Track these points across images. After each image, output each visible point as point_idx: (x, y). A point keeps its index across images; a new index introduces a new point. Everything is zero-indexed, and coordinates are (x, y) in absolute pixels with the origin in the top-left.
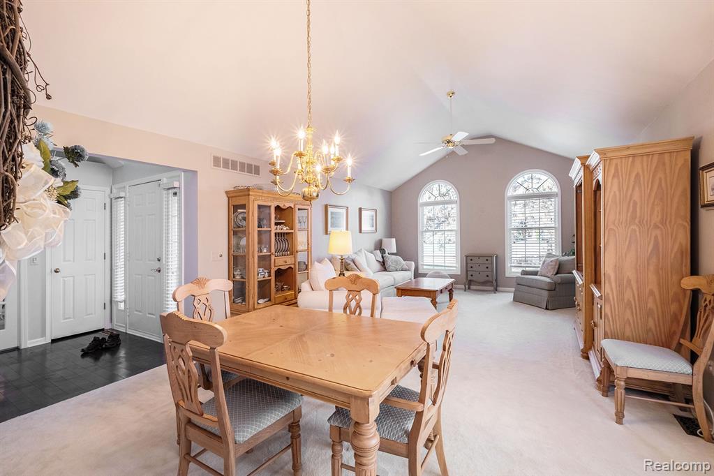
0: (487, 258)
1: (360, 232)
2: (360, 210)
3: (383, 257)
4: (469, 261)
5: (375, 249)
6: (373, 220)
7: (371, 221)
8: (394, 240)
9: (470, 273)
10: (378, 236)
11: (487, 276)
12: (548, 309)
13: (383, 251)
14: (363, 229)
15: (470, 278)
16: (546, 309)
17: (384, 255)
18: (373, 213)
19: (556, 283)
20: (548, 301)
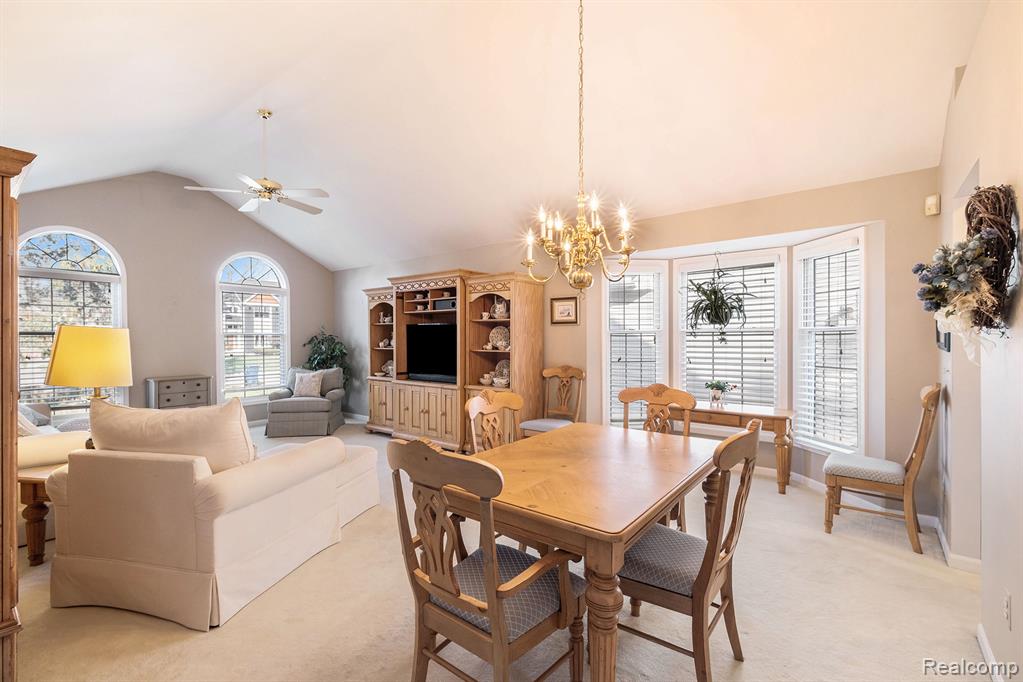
0: (199, 382)
4: (163, 390)
16: (328, 435)
19: (333, 402)
20: (329, 425)
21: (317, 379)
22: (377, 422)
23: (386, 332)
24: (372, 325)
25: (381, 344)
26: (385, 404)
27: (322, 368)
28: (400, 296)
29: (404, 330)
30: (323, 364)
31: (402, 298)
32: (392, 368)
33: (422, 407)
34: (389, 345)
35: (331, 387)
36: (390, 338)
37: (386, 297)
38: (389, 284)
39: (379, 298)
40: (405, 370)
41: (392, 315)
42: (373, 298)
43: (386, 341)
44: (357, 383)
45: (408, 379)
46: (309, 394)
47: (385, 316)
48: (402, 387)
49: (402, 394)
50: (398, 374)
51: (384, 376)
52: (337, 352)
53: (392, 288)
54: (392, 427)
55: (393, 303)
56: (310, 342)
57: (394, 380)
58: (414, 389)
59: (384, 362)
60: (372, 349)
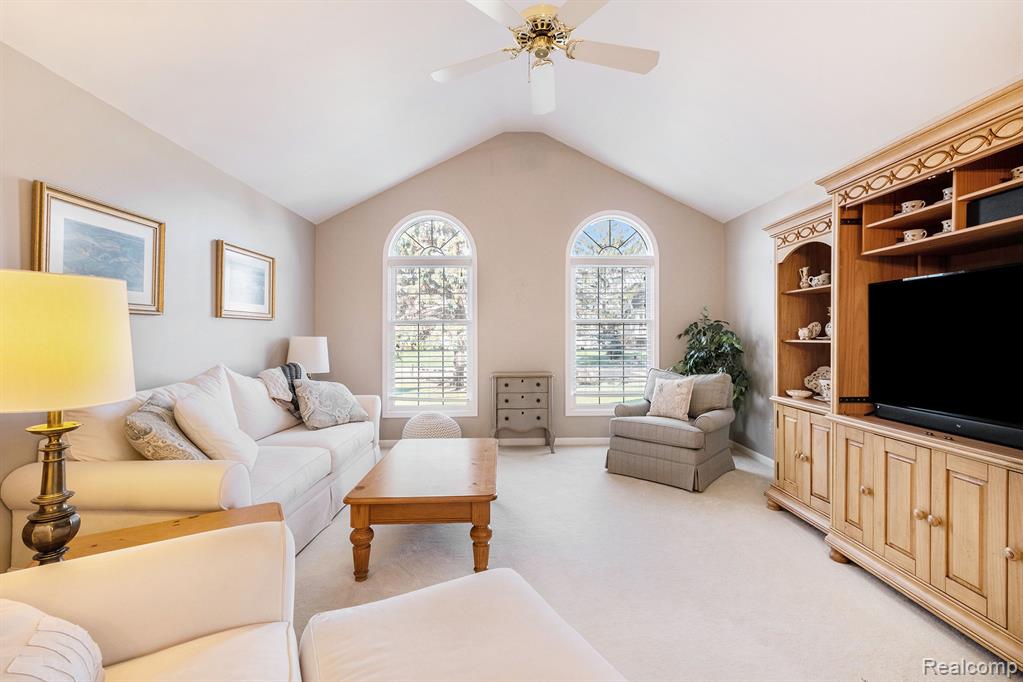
0: (538, 381)
1: (218, 310)
2: (218, 247)
3: (293, 388)
4: (502, 388)
5: (270, 365)
6: (263, 284)
7: (257, 288)
8: (323, 341)
9: (502, 414)
10: (276, 331)
11: (538, 418)
12: (697, 491)
13: (292, 371)
14: (229, 304)
15: (502, 423)
16: (695, 490)
17: (297, 382)
18: (264, 266)
19: (706, 433)
20: (696, 474)
21: (685, 390)
22: (790, 489)
23: (817, 306)
24: (782, 294)
25: (803, 333)
26: (810, 460)
27: (698, 372)
28: (852, 217)
29: (861, 298)
30: (702, 366)
31: (858, 222)
32: (829, 382)
33: (922, 504)
34: (823, 334)
35: (706, 406)
36: (825, 320)
37: (813, 230)
38: (822, 195)
39: (798, 235)
40: (864, 392)
41: (828, 271)
42: (785, 240)
43: (816, 327)
44: (759, 401)
45: (873, 414)
46: (671, 412)
47: (813, 273)
48: (852, 435)
49: (853, 451)
50: (842, 400)
51: (809, 398)
52: (726, 348)
53: (828, 203)
54: (826, 516)
55: (831, 238)
56: (687, 332)
57: (831, 412)
58: (891, 446)
59: (811, 370)
60: (782, 342)
